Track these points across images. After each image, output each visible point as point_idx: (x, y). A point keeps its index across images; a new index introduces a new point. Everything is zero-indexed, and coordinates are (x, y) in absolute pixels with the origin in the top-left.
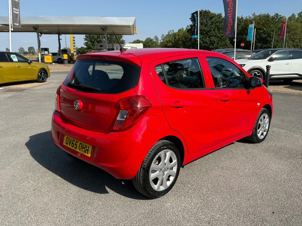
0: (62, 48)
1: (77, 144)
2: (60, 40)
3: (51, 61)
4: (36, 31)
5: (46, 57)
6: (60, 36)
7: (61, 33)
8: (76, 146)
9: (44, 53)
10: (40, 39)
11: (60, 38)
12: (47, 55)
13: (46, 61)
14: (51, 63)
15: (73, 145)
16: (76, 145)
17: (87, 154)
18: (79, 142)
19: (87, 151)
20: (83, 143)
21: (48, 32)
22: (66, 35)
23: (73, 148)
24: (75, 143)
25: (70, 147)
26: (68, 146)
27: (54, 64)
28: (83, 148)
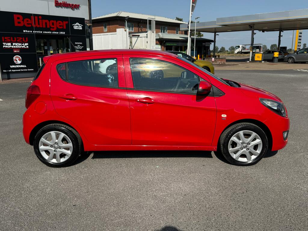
0: (281, 46)
2: (281, 37)
3: (260, 59)
4: (251, 29)
5: (256, 55)
6: (281, 32)
7: (282, 29)
9: (256, 51)
10: (254, 37)
11: (281, 35)
12: (258, 53)
13: (256, 59)
14: (260, 61)
21: (269, 29)
22: (294, 30)
27: (263, 62)
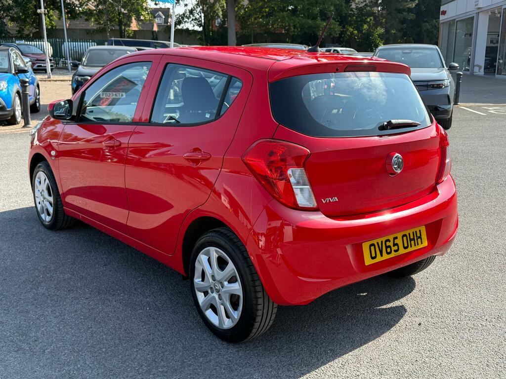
1: (396, 241)
8: (396, 248)
15: (389, 250)
16: (397, 245)
17: (422, 243)
18: (399, 235)
19: (419, 240)
20: (407, 233)
23: (393, 255)
24: (391, 244)
25: (386, 257)
26: (379, 259)
28: (411, 240)
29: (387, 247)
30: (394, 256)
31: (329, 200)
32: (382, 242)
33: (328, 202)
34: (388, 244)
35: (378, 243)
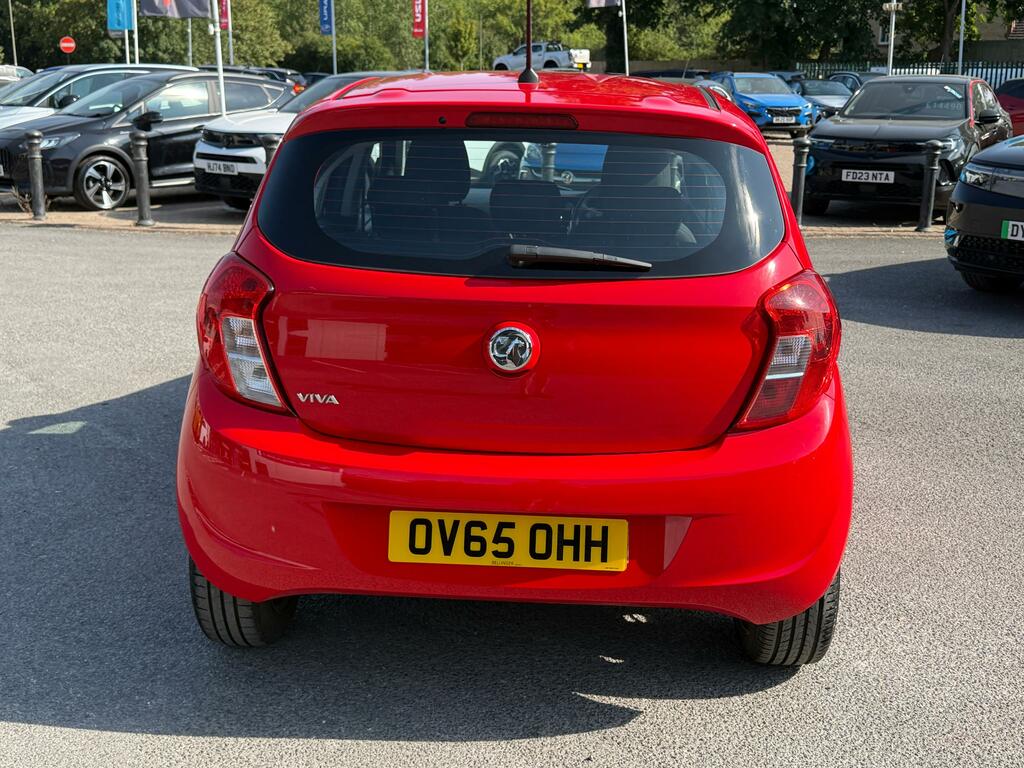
1: (507, 533)
8: (502, 547)
15: (476, 546)
16: (508, 541)
17: (603, 561)
18: (524, 522)
19: (596, 550)
20: (553, 522)
23: (488, 561)
24: (487, 534)
25: (461, 559)
28: (563, 542)
29: (469, 539)
30: (490, 564)
31: (315, 398)
32: (456, 524)
33: (312, 401)
34: (476, 531)
35: (441, 523)
